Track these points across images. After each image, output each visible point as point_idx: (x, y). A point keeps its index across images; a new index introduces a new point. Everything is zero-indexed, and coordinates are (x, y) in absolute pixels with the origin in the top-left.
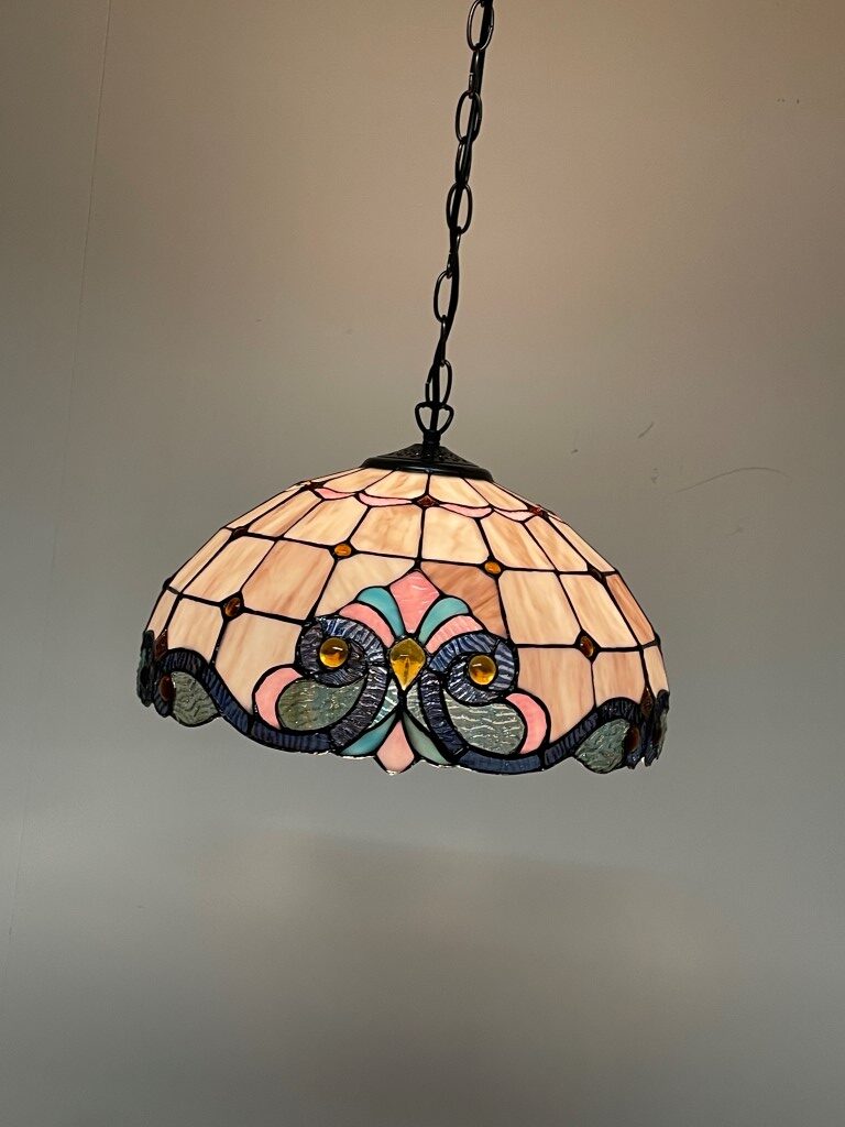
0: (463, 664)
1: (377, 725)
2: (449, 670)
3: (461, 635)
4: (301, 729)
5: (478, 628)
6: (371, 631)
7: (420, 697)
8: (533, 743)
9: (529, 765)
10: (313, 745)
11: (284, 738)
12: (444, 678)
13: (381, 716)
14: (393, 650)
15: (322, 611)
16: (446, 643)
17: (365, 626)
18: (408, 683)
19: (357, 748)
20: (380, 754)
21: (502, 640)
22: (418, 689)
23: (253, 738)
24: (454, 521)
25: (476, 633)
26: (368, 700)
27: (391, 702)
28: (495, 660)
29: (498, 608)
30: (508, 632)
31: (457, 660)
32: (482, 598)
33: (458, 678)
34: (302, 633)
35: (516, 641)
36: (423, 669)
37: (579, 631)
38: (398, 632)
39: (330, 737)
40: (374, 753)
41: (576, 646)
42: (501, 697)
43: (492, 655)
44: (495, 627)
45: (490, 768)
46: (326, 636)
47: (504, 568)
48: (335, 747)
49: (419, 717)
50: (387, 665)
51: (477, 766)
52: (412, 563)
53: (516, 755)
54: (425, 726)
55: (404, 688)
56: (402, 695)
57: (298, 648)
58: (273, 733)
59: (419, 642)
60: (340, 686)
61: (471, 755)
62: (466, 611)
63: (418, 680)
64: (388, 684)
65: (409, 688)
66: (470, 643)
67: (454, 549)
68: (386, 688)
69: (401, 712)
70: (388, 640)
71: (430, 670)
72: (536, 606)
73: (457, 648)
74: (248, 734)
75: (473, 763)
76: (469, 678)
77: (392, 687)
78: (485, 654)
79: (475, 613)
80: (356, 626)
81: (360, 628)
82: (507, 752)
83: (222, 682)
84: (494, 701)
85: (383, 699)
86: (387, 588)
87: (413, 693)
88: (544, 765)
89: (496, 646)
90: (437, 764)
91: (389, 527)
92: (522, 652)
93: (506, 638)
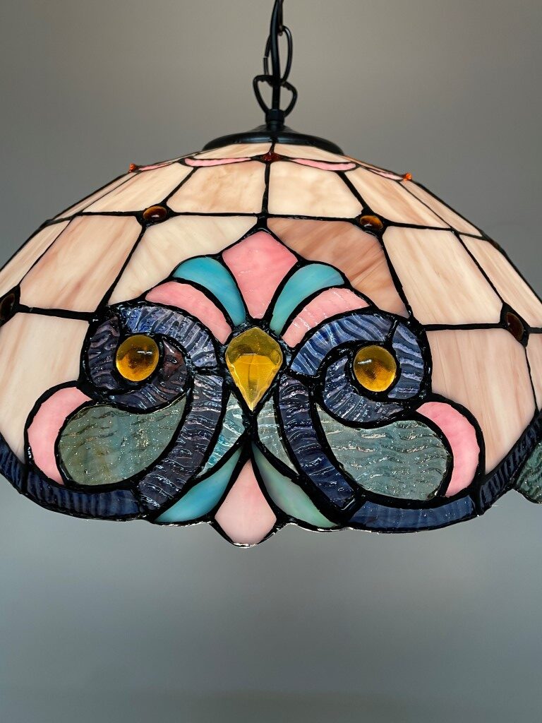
0: (344, 361)
1: (211, 472)
2: (323, 370)
3: (337, 317)
4: (93, 482)
5: (361, 304)
6: (195, 320)
7: (279, 420)
8: (462, 478)
9: (457, 511)
10: (114, 508)
11: (71, 496)
12: (315, 386)
13: (216, 456)
14: (229, 347)
15: (119, 296)
16: (313, 330)
17: (185, 314)
18: (257, 399)
19: (180, 510)
20: (221, 517)
21: (401, 320)
22: (276, 406)
23: (30, 497)
24: (310, 175)
25: (359, 312)
26: (194, 431)
27: (232, 432)
28: (393, 352)
29: (386, 275)
30: (408, 308)
31: (334, 355)
32: (363, 263)
33: (338, 384)
34: (91, 332)
35: (423, 318)
36: (280, 374)
37: (501, 305)
38: (237, 318)
39: (137, 494)
40: (210, 516)
41: (501, 325)
42: (409, 410)
43: (388, 345)
44: (387, 301)
45: (400, 524)
46: (125, 332)
47: (388, 223)
48: (146, 510)
49: (280, 452)
50: (222, 370)
51: (381, 524)
52: (254, 221)
53: (439, 499)
54: (291, 466)
55: (251, 407)
56: (250, 418)
57: (84, 356)
58: (56, 490)
59: (271, 332)
60: (150, 410)
61: (369, 509)
62: (341, 281)
63: (273, 392)
64: (225, 403)
65: (260, 406)
66: (351, 328)
67: (313, 203)
68: (224, 410)
69: (249, 446)
70: (221, 332)
71: (293, 375)
73: (331, 336)
74: (23, 491)
75: (373, 519)
76: (356, 383)
77: (234, 406)
78: (377, 343)
79: (354, 283)
80: (172, 314)
81: (180, 318)
82: (423, 497)
84: (398, 417)
85: (219, 428)
86: (218, 257)
87: (267, 414)
88: (478, 510)
89: (392, 331)
90: (314, 528)
91: (221, 185)
92: (432, 337)
93: (407, 316)
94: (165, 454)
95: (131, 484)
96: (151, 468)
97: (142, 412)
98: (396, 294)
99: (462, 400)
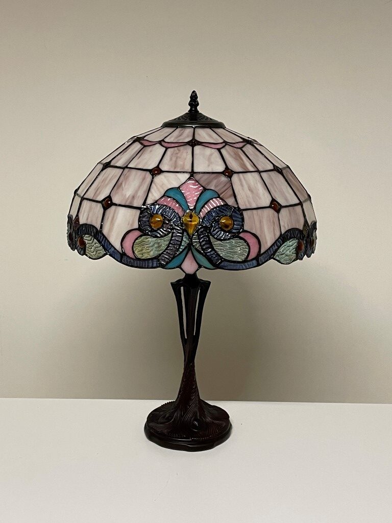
1: (179, 254)
13: (181, 249)
16: (208, 212)
21: (235, 208)
29: (232, 192)
31: (214, 220)
32: (224, 189)
35: (242, 207)
38: (186, 209)
40: (180, 267)
43: (231, 216)
45: (234, 268)
56: (190, 238)
57: (139, 221)
58: (132, 261)
59: (195, 213)
61: (225, 263)
62: (217, 196)
63: (196, 231)
68: (182, 236)
69: (190, 247)
70: (181, 213)
71: (202, 226)
72: (250, 190)
73: (214, 214)
79: (221, 196)
83: (106, 239)
86: (179, 188)
87: (195, 237)
88: (258, 265)
91: (177, 158)
92: (245, 213)
93: (237, 207)
94: (166, 249)
95: (157, 258)
96: (162, 253)
97: (158, 237)
98: (234, 199)
99: (253, 232)
